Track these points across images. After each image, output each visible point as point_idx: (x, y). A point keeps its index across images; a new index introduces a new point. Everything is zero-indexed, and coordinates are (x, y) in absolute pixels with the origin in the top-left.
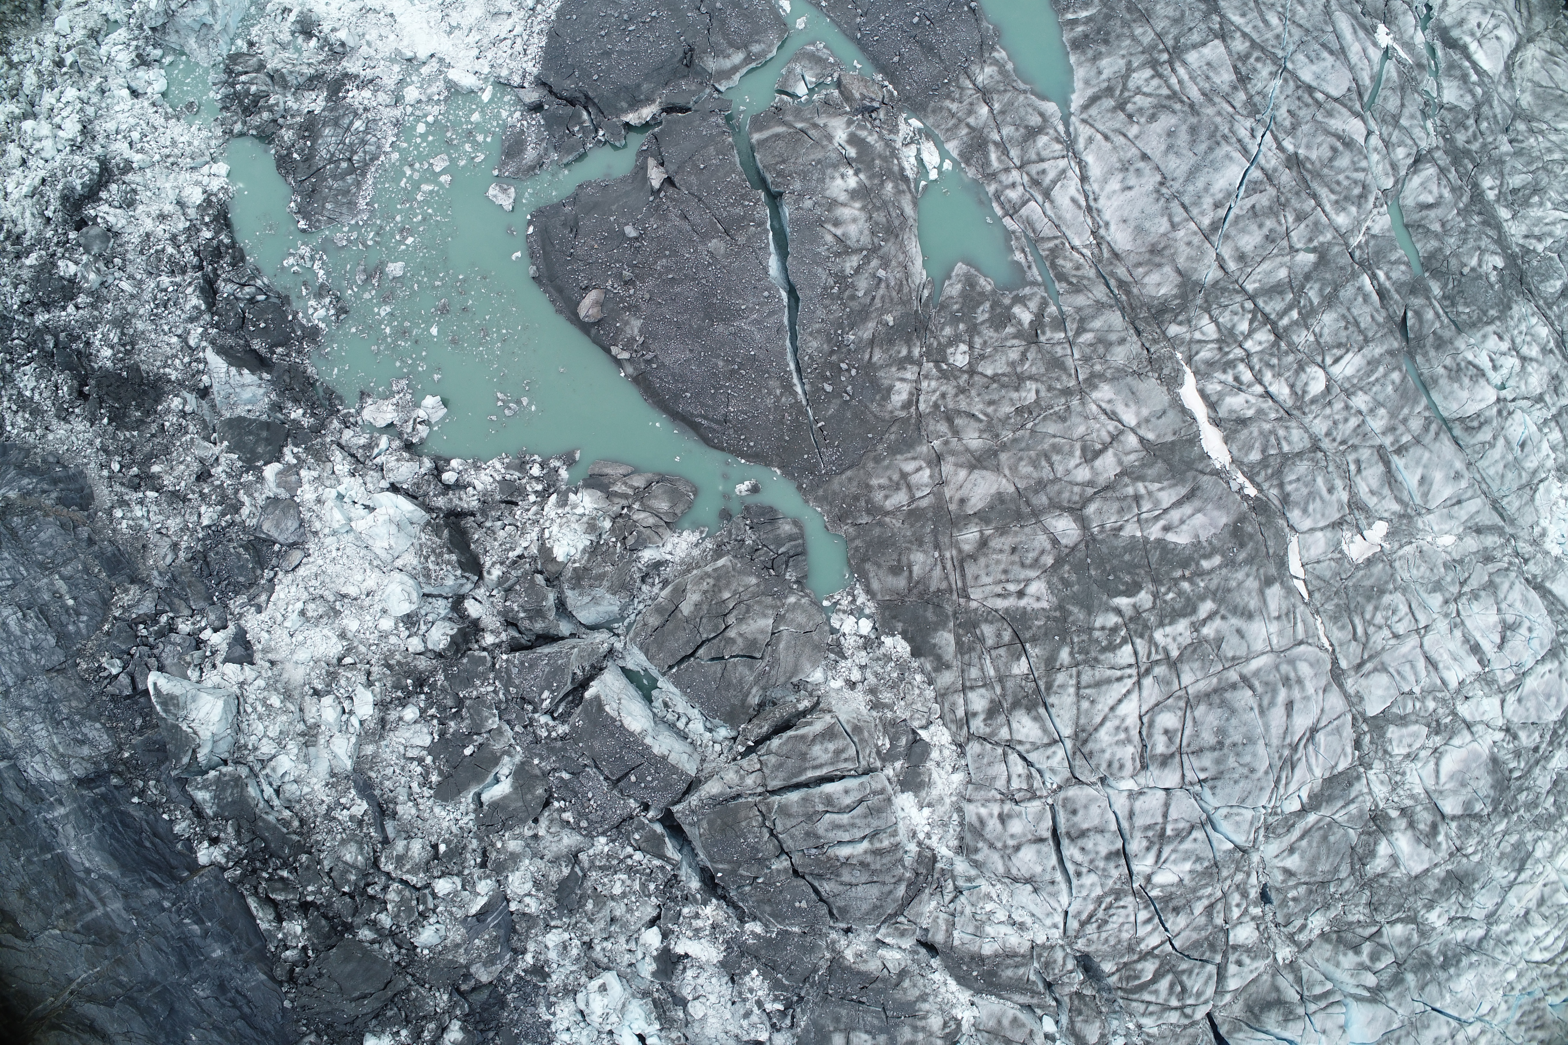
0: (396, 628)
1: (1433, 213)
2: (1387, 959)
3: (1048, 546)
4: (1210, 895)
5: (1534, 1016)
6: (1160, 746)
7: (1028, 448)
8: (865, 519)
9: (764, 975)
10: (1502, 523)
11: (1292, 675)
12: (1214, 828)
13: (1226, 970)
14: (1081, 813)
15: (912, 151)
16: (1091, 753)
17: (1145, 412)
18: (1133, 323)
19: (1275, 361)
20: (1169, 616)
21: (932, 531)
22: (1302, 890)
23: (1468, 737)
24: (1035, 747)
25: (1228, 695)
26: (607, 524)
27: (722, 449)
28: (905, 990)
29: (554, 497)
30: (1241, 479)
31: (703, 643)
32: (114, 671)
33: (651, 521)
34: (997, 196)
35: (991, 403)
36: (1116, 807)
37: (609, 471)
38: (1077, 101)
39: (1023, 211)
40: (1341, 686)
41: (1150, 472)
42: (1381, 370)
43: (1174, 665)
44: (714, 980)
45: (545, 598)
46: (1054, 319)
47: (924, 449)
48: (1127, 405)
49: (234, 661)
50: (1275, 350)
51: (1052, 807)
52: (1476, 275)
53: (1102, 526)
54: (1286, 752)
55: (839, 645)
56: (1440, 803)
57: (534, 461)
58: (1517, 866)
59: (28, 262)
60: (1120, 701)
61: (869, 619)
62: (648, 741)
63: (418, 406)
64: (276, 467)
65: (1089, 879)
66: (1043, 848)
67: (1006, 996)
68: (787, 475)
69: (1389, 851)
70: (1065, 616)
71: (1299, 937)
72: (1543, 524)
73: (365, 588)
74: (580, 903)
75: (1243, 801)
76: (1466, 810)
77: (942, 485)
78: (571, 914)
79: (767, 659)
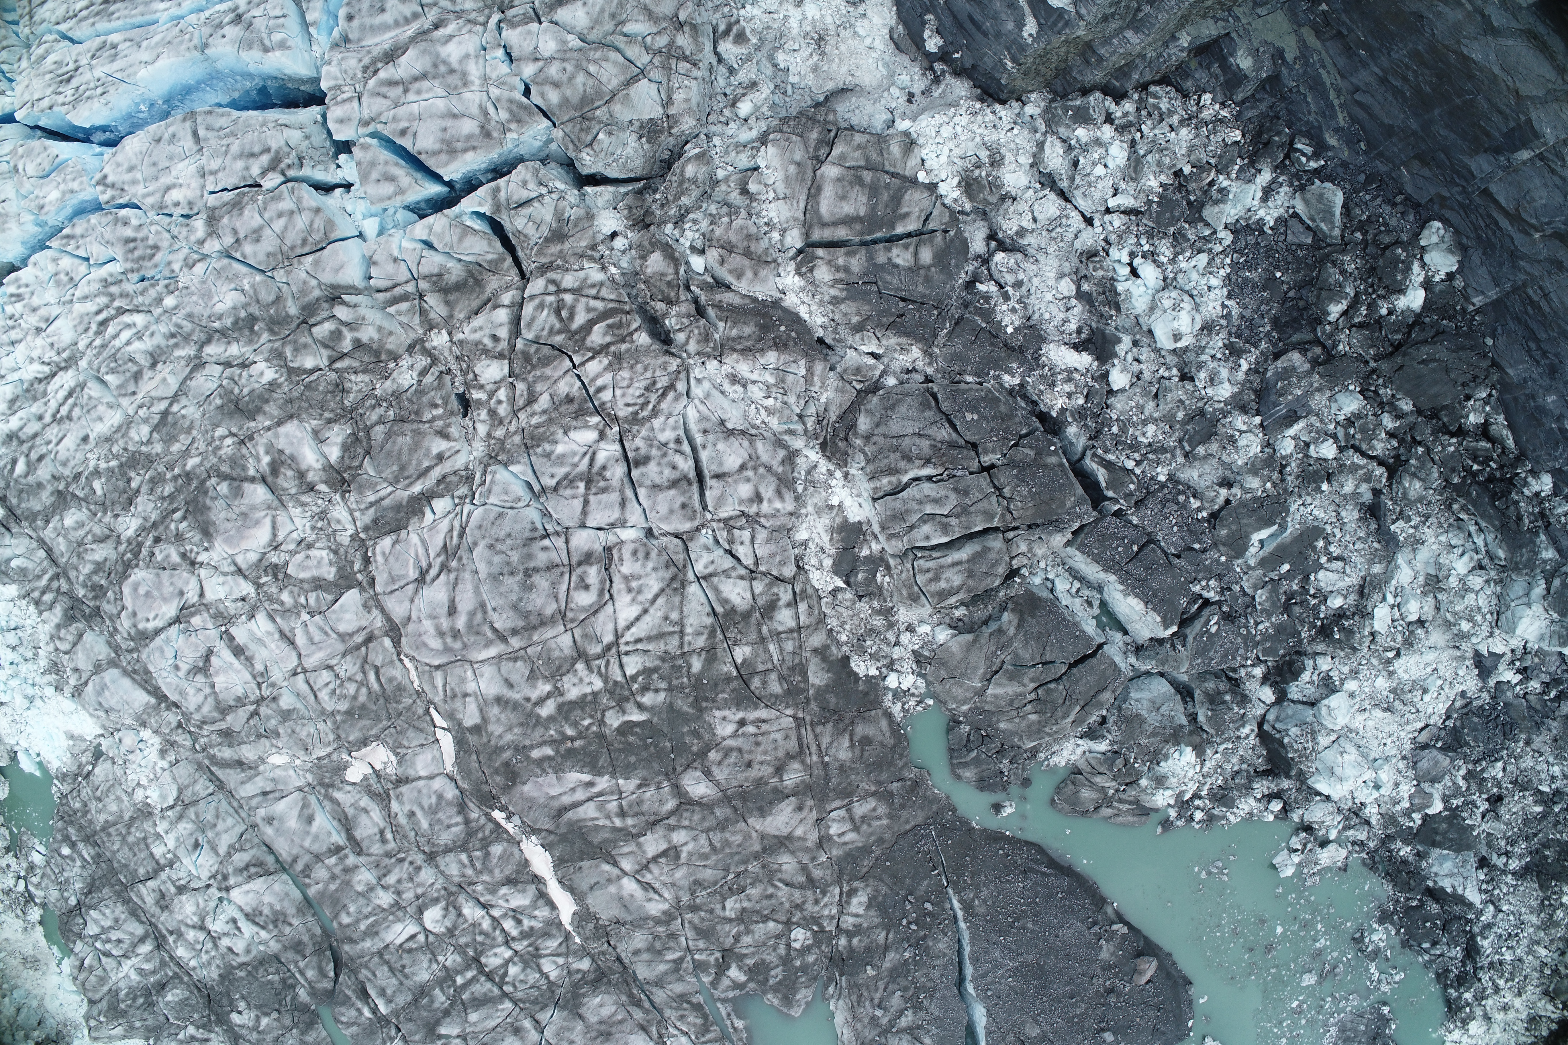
0: (1341, 680)
2: (322, 330)
3: (715, 769)
4: (533, 415)
5: (137, 254)
6: (593, 574)
7: (732, 855)
8: (895, 786)
9: (999, 325)
10: (213, 769)
11: (449, 640)
12: (529, 485)
13: (510, 332)
14: (677, 505)
16: (667, 568)
17: (612, 889)
18: (625, 967)
19: (479, 938)
20: (586, 703)
21: (829, 780)
22: (427, 416)
23: (239, 559)
24: (726, 573)
25: (521, 623)
26: (1144, 782)
27: (1027, 843)
28: (858, 313)
29: (1187, 797)
30: (510, 827)
31: (1060, 678)
33: (1098, 779)
35: (770, 896)
36: (639, 510)
37: (1131, 819)
40: (389, 619)
41: (607, 835)
42: (363, 926)
43: (580, 654)
44: (1047, 316)
46: (705, 971)
47: (835, 852)
48: (632, 896)
49: (1495, 655)
50: (480, 949)
51: (705, 507)
52: (263, 1009)
53: (659, 788)
54: (454, 564)
55: (918, 662)
56: (269, 496)
57: (1200, 822)
58: (170, 418)
60: (637, 619)
61: (887, 689)
62: (1122, 587)
63: (1299, 865)
64: (1430, 811)
65: (668, 435)
66: (715, 468)
67: (748, 301)
68: (966, 823)
69: (325, 449)
70: (696, 703)
71: (424, 361)
72: (165, 764)
73: (1367, 714)
74: (1190, 418)
75: (500, 515)
76: (239, 488)
77: (820, 820)
78: (1202, 413)
79: (998, 661)
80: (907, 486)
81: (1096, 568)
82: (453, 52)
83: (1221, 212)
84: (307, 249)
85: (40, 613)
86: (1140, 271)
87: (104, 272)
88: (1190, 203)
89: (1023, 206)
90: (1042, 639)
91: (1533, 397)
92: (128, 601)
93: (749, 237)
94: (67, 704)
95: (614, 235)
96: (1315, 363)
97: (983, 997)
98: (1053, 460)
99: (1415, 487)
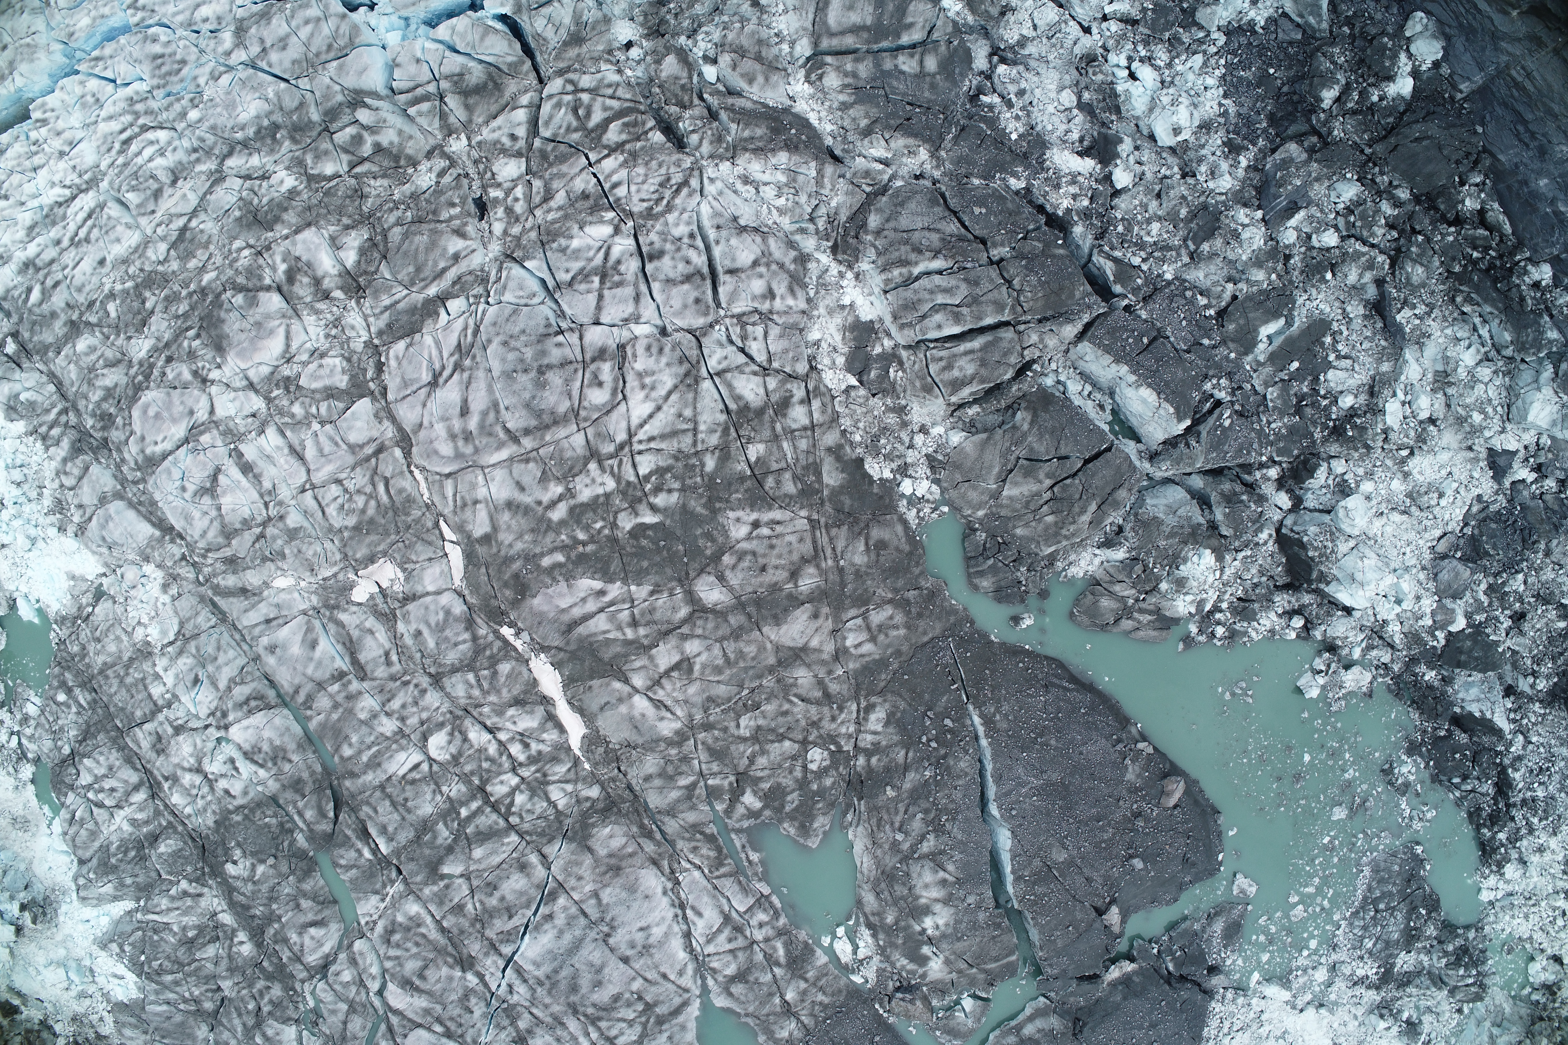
0: (1357, 483)
1: (310, 917)
2: (343, 136)
3: (728, 574)
4: (549, 211)
5: (165, 69)
6: (605, 370)
7: (746, 669)
8: (911, 595)
9: (1004, 134)
10: (216, 599)
11: (460, 443)
12: (543, 282)
13: (529, 131)
14: (691, 300)
15: (861, 954)
16: (681, 363)
17: (623, 709)
18: (636, 797)
19: (485, 765)
20: (599, 505)
21: (845, 586)
22: (444, 215)
23: (251, 374)
24: (739, 369)
25: (534, 423)
26: (1164, 586)
27: (1047, 658)
28: (867, 115)
29: (1207, 609)
30: (518, 644)
31: (1076, 474)
33: (1117, 588)
34: (776, 915)
35: (785, 713)
36: (653, 306)
37: (1152, 634)
38: (694, 1010)
39: (751, 901)
40: (400, 429)
41: (619, 649)
42: (365, 758)
44: (1049, 127)
45: (1223, 515)
46: (719, 798)
47: (851, 666)
48: (643, 716)
49: (1509, 452)
50: (485, 777)
51: (718, 305)
52: (259, 856)
53: (671, 595)
54: (467, 362)
55: (932, 468)
56: (284, 304)
57: (1221, 639)
58: (188, 235)
60: (651, 416)
61: (903, 495)
62: (1132, 378)
63: (1323, 687)
64: (1454, 628)
65: (681, 230)
66: (728, 264)
67: (758, 107)
68: (985, 636)
69: (342, 254)
70: (709, 504)
71: (443, 163)
72: (166, 598)
73: (1384, 519)
74: (1193, 215)
75: (514, 312)
76: (254, 297)
77: (834, 632)
78: (1205, 207)
79: (1013, 458)
80: (917, 278)
81: (1108, 359)
83: (1214, 13)
84: (332, 55)
85: (47, 449)
86: (1139, 75)
87: (129, 91)
88: (1183, 10)
89: (1023, 15)
90: (1057, 434)
91: (1526, 183)
92: (137, 426)
93: (760, 42)
94: (69, 542)
95: (629, 45)
96: (1311, 151)
97: (1007, 817)
98: (1061, 251)
99: (1417, 273)
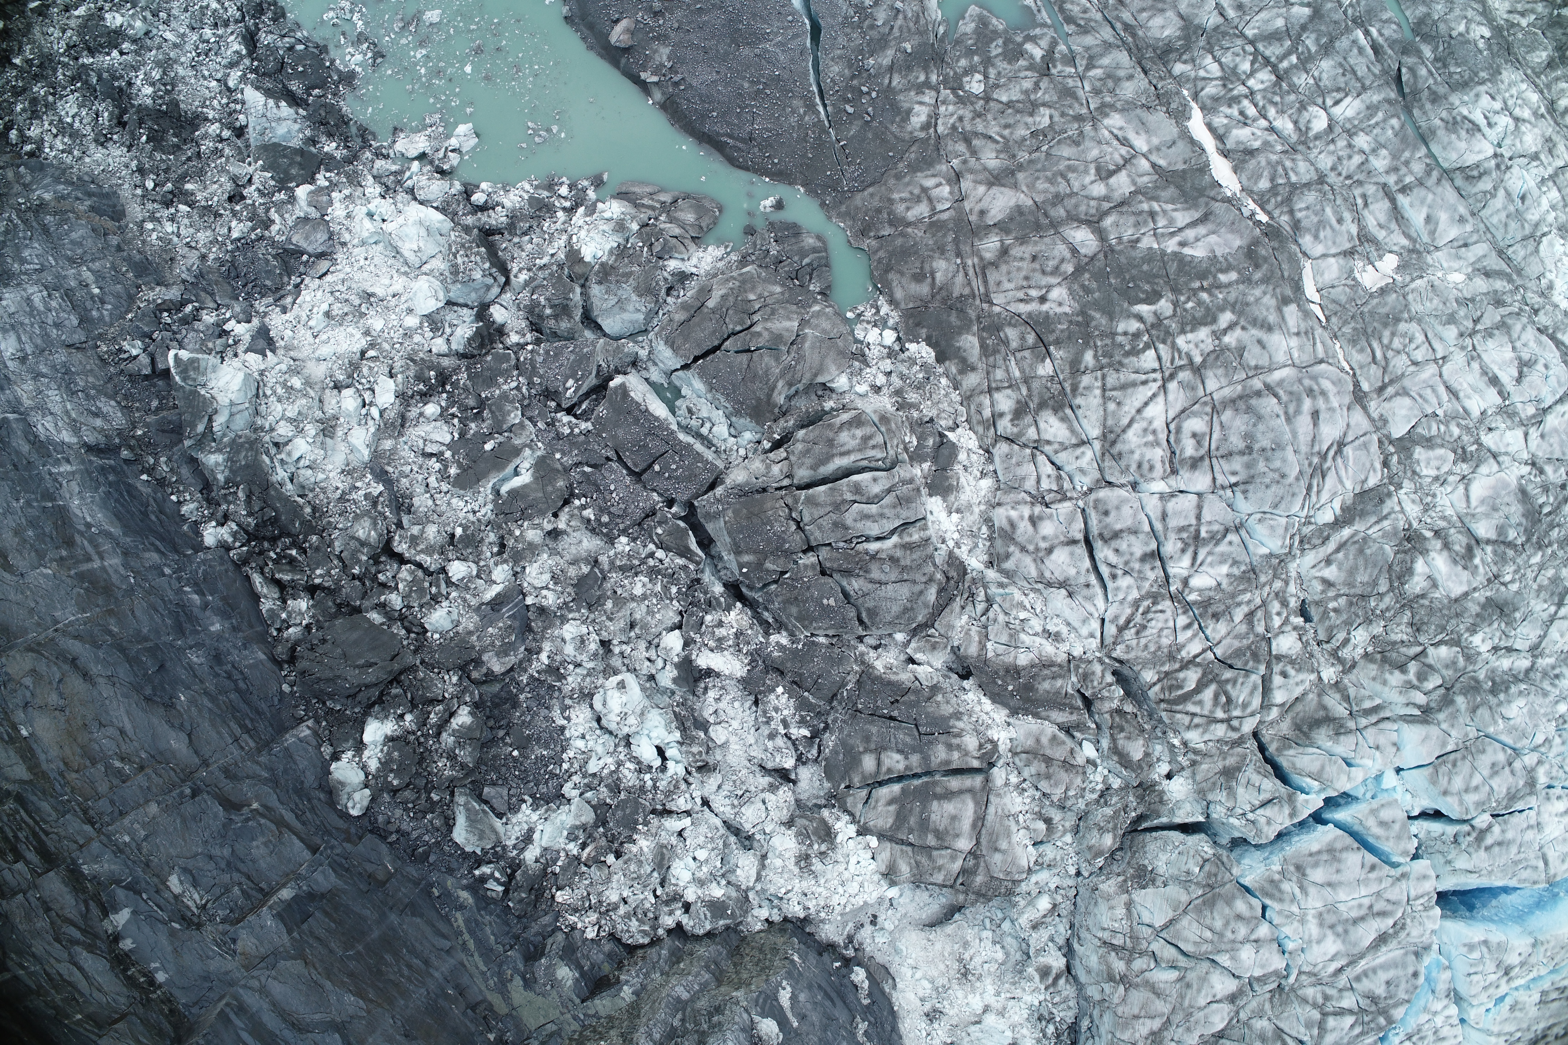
0: (421, 328)
2: (1434, 682)
3: (1067, 254)
4: (1249, 602)
6: (1189, 449)
7: (1044, 169)
8: (887, 231)
9: (791, 695)
10: (1509, 270)
11: (1315, 387)
12: (1250, 536)
13: (1270, 680)
14: (1113, 514)
16: (1120, 454)
17: (1155, 141)
18: (1140, 63)
19: (1277, 99)
20: (1191, 324)
21: (954, 240)
22: (1342, 601)
23: (1495, 467)
24: (1063, 448)
25: (1253, 402)
26: (635, 227)
27: (747, 169)
28: (937, 705)
29: (581, 210)
30: (1252, 205)
31: (730, 336)
32: (134, 352)
33: (677, 231)
35: (1007, 126)
36: (1149, 510)
37: (637, 189)
40: (1365, 408)
41: (1163, 194)
42: (1380, 115)
43: (1198, 370)
44: (737, 705)
45: (572, 290)
46: (1064, 56)
47: (944, 167)
48: (1137, 134)
49: (256, 352)
50: (1277, 89)
51: (1083, 510)
52: (1464, 40)
53: (1120, 238)
54: (1316, 460)
55: (863, 355)
56: (1473, 526)
57: (562, 184)
58: (1556, 600)
59: (76, 13)
60: (1146, 404)
61: (894, 330)
62: (673, 428)
63: (450, 136)
64: (309, 188)
65: (1125, 582)
66: (1075, 551)
67: (1043, 714)
68: (810, 192)
69: (1427, 570)
70: (1087, 320)
71: (1345, 653)
72: (1549, 276)
73: (391, 291)
74: (600, 602)
75: (1276, 506)
76: (1499, 535)
77: (961, 201)
79: (793, 355)
80: (893, 532)
81: (696, 449)
82: (1332, 945)
83: (575, 817)
84: (1452, 758)
86: (655, 752)
88: (605, 825)
89: (775, 815)
90: (750, 375)
91: (234, 630)
93: (1048, 777)
95: (1169, 776)
96: (478, 662)
97: (794, 14)
98: (745, 557)
99: (364, 531)
